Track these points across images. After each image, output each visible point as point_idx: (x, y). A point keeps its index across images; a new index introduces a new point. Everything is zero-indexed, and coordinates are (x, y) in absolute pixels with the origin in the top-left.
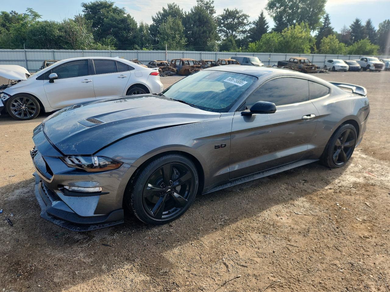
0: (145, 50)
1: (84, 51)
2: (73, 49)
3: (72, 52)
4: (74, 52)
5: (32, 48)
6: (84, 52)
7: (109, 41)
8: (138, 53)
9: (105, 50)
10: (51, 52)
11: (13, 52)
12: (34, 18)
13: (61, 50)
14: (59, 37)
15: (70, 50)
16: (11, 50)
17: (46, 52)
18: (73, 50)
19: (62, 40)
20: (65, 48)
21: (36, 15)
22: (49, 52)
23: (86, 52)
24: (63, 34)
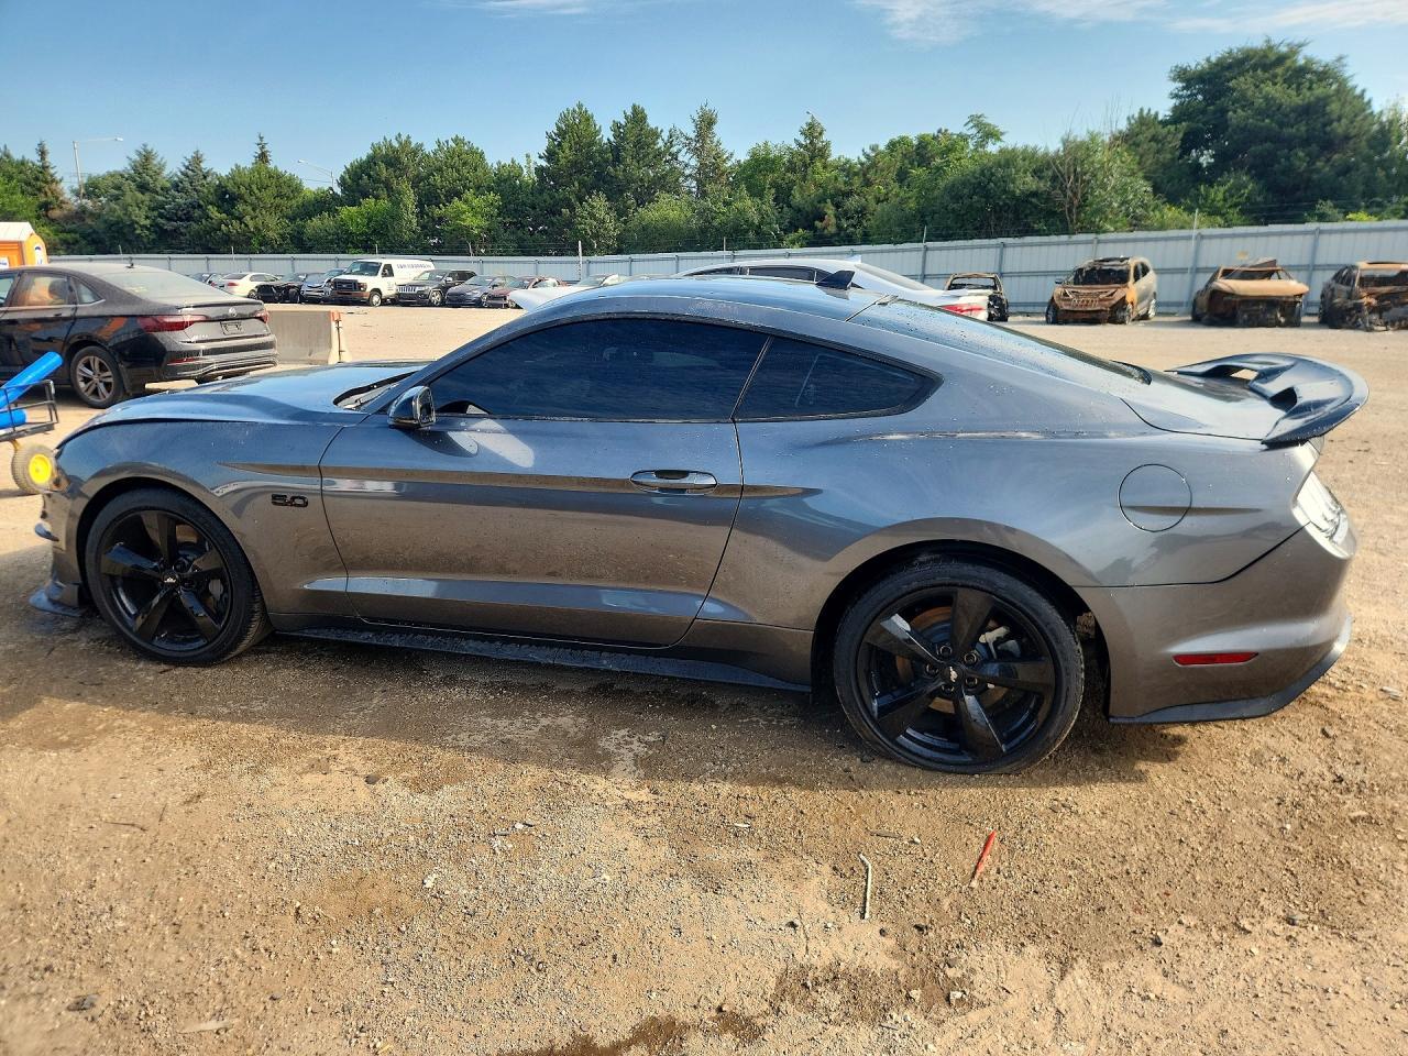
0: (1362, 220)
1: (1102, 237)
2: (1066, 231)
3: (1058, 244)
4: (1067, 243)
5: (946, 238)
6: (1099, 242)
7: (1220, 196)
8: (1321, 232)
9: (1182, 228)
10: (997, 246)
11: (896, 251)
12: (981, 144)
13: (1028, 239)
14: (1028, 196)
15: (1054, 238)
16: (891, 246)
17: (981, 247)
18: (1064, 238)
19: (1036, 207)
20: (1038, 233)
21: (990, 134)
22: (989, 247)
23: (1106, 242)
24: (1043, 186)
